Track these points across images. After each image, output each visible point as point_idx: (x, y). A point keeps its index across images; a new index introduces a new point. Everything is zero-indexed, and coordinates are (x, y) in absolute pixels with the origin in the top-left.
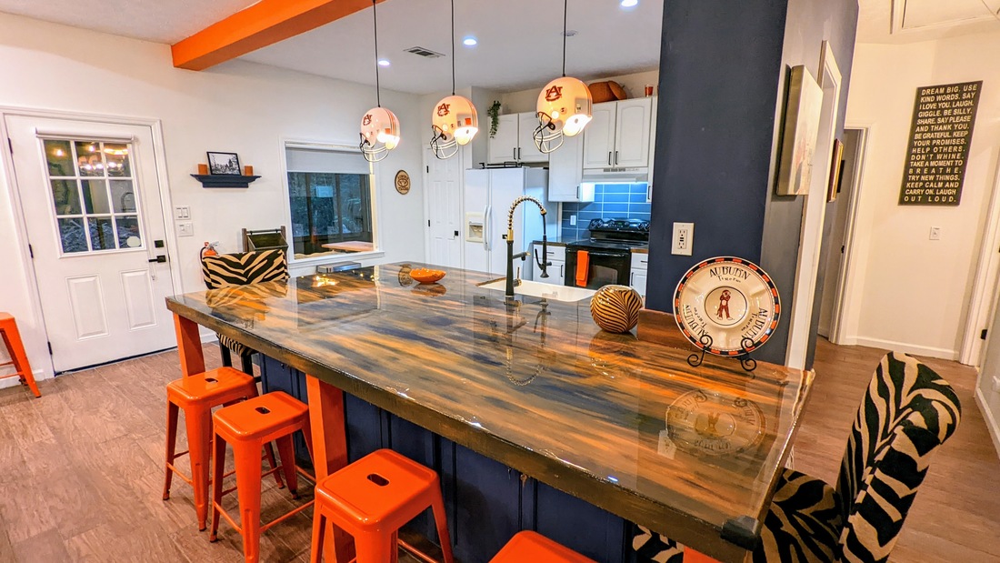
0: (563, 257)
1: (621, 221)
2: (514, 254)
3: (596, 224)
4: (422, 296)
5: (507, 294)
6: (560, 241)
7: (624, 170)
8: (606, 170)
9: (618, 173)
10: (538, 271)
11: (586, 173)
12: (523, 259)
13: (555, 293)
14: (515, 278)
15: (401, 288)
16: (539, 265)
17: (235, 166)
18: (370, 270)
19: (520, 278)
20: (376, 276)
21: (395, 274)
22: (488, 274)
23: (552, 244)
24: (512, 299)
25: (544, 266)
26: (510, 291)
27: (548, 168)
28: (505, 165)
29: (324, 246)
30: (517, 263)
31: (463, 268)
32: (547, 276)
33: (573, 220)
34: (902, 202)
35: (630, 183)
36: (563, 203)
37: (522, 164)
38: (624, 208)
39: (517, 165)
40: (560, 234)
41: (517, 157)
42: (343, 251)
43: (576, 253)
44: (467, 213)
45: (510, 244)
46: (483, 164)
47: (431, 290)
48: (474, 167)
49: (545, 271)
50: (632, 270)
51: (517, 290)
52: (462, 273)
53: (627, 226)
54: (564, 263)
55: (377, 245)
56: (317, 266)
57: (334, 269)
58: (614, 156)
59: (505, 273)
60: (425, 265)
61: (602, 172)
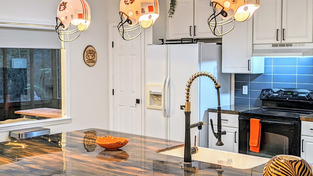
0: (237, 125)
1: (290, 92)
2: (191, 124)
3: (267, 93)
4: (106, 162)
5: (185, 161)
6: (233, 109)
7: (291, 45)
8: (274, 45)
9: (285, 48)
10: (213, 140)
11: (256, 47)
12: (200, 128)
13: (230, 161)
14: (192, 146)
15: (87, 154)
16: (215, 134)
18: (58, 136)
19: (197, 146)
20: (63, 142)
21: (80, 140)
22: (167, 141)
23: (225, 112)
24: (189, 166)
25: (219, 135)
26: (188, 159)
27: (221, 44)
28: (182, 41)
29: (16, 112)
30: (194, 132)
31: (143, 135)
32: (222, 144)
33: (245, 90)
35: (297, 57)
36: (236, 74)
37: (197, 40)
38: (293, 79)
39: (193, 41)
40: (233, 103)
41: (192, 34)
42: (33, 117)
43: (249, 121)
44: (148, 83)
45: (188, 114)
46: (163, 40)
47: (115, 157)
48: (155, 43)
49: (220, 139)
50: (302, 138)
51: (194, 157)
52: (143, 139)
53: (296, 95)
54: (237, 130)
55: (65, 112)
56: (10, 132)
57: (26, 134)
58: (281, 33)
59: (183, 140)
60: (108, 132)
61: (270, 47)
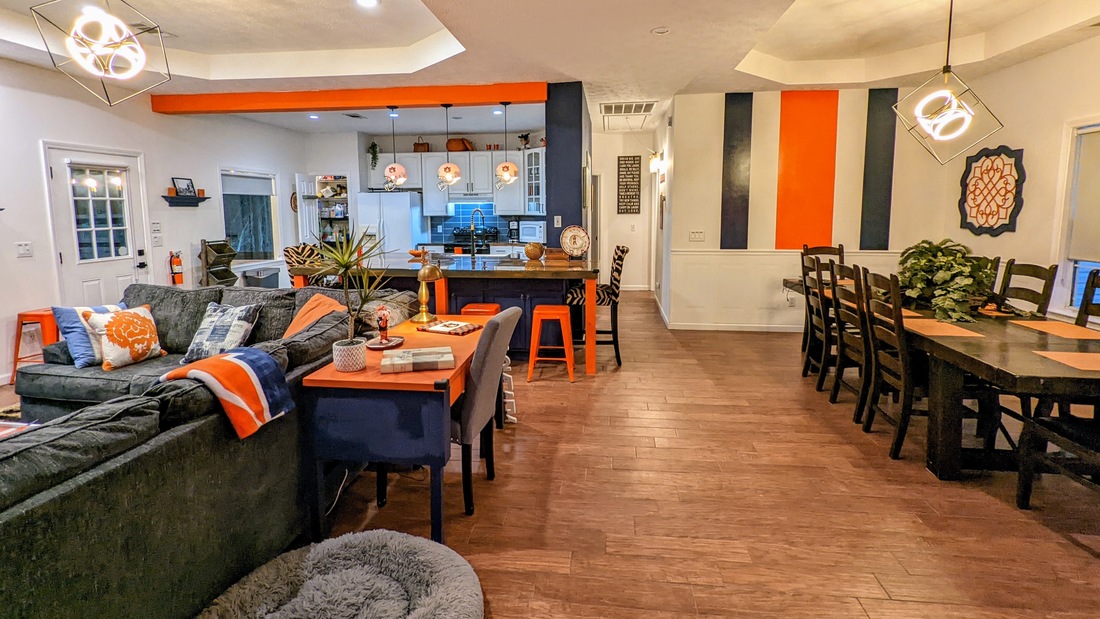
3: (457, 230)
7: (477, 194)
8: (465, 195)
9: (471, 196)
11: (451, 196)
17: (191, 189)
27: (422, 193)
33: (440, 229)
34: (618, 213)
36: (433, 216)
58: (470, 186)
61: (462, 196)
